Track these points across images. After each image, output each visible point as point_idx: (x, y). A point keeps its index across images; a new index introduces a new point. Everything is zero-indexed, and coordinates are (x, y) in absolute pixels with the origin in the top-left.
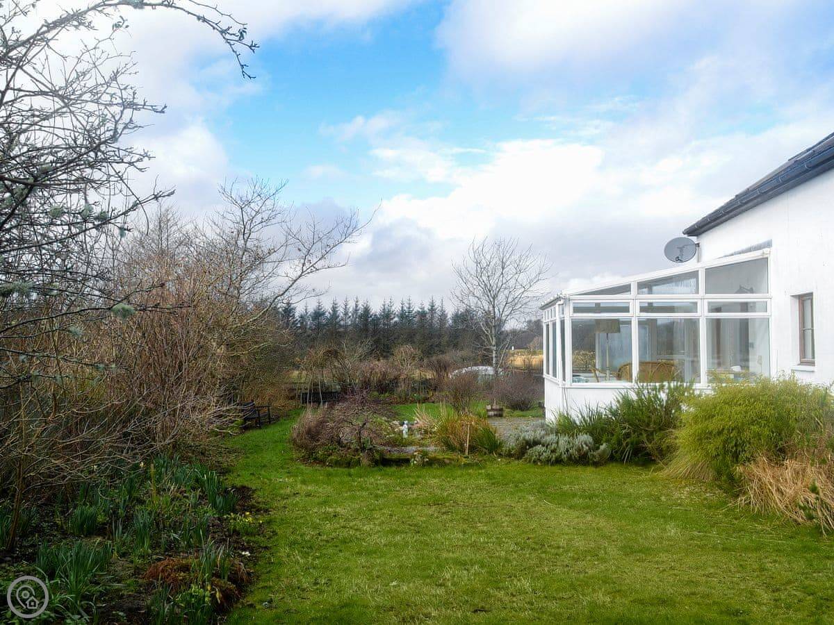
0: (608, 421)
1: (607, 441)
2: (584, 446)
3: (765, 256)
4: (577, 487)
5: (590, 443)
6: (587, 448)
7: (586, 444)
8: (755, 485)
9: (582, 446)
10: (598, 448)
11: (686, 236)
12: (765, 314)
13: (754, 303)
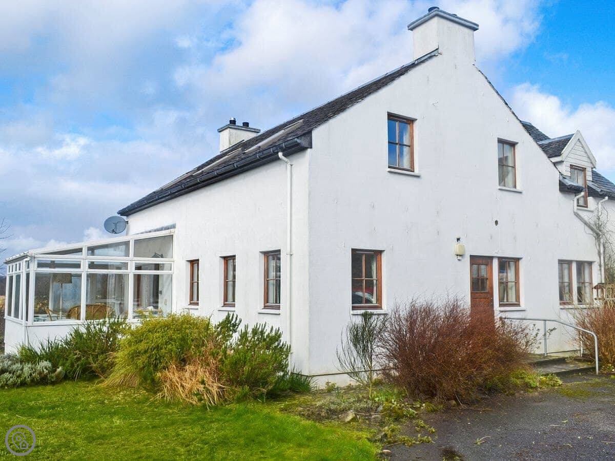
0: (63, 349)
1: (63, 365)
2: (45, 370)
3: (171, 234)
4: (40, 402)
5: (49, 367)
6: (47, 371)
7: (46, 368)
8: (168, 385)
9: (43, 369)
10: (56, 370)
11: (119, 215)
12: (170, 272)
13: (163, 264)
